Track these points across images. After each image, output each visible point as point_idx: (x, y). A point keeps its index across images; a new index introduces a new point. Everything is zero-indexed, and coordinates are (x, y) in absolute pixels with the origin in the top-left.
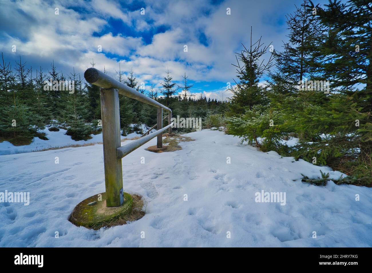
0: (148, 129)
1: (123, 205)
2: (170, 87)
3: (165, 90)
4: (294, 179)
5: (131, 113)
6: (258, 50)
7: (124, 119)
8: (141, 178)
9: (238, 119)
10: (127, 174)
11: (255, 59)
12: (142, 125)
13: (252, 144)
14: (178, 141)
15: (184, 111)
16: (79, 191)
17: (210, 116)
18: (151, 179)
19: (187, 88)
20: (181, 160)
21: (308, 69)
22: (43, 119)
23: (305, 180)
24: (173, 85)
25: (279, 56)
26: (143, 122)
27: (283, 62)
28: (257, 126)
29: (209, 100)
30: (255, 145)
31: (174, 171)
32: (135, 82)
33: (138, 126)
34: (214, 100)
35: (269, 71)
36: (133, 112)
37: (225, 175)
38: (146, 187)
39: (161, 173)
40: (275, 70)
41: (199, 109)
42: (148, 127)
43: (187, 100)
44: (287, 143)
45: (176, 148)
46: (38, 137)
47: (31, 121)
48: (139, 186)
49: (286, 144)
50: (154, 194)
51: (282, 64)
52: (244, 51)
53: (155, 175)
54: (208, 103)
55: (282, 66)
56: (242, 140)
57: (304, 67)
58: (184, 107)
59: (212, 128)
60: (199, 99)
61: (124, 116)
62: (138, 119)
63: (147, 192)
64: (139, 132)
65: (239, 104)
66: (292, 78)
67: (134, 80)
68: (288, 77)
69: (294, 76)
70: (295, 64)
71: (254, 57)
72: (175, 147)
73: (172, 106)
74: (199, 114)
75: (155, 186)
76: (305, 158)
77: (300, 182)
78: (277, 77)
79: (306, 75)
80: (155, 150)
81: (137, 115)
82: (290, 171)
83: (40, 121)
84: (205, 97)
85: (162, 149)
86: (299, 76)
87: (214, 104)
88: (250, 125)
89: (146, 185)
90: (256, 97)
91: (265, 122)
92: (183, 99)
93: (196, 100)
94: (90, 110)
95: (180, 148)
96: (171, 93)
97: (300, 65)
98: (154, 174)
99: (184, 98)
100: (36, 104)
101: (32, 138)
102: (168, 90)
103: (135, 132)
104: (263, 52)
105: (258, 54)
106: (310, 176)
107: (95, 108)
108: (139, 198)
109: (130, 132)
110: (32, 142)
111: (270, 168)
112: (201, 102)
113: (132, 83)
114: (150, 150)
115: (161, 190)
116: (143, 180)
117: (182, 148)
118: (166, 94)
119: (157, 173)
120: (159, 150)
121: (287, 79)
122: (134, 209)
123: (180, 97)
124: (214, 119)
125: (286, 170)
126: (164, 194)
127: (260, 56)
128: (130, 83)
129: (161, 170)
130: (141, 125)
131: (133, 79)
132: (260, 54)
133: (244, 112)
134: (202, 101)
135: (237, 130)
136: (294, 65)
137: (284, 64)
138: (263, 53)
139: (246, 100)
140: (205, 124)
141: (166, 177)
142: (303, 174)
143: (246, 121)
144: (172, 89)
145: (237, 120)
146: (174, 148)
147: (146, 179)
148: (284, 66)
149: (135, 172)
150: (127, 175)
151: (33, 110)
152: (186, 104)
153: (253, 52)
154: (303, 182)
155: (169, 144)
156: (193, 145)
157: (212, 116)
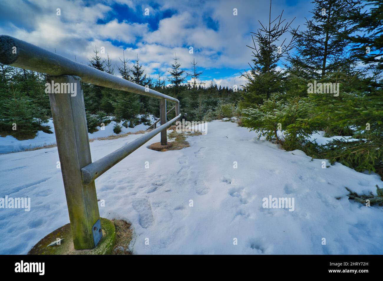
0: (157, 120)
1: (99, 245)
2: (179, 74)
3: (173, 78)
4: (338, 195)
5: (138, 104)
6: (278, 28)
7: (130, 110)
8: (135, 192)
9: (255, 111)
10: (119, 184)
11: (274, 39)
12: (150, 115)
13: (271, 140)
14: (185, 135)
15: (194, 100)
16: (49, 216)
17: (222, 106)
18: (148, 193)
19: (196, 75)
20: (187, 163)
21: (333, 50)
22: (46, 112)
23: (353, 197)
24: (182, 72)
25: (301, 36)
26: (151, 113)
27: (305, 43)
28: (279, 119)
29: (220, 88)
30: (275, 141)
31: (178, 180)
32: (141, 70)
33: (146, 117)
34: (226, 88)
35: (288, 53)
36: (140, 102)
37: (243, 189)
38: (139, 206)
39: (161, 182)
40: (294, 53)
41: (209, 97)
42: (156, 118)
43: (197, 88)
44: (316, 140)
45: (183, 145)
46: (42, 131)
47: (33, 114)
48: (130, 206)
49: (315, 142)
50: (148, 218)
51: (304, 45)
52: (261, 30)
53: (154, 187)
54: (219, 92)
55: (303, 48)
56: (259, 135)
57: (328, 49)
58: (194, 96)
59: (223, 119)
60: (209, 87)
61: (131, 107)
62: (145, 109)
63: (140, 215)
64: (146, 123)
65: (254, 92)
66: (314, 62)
67: (140, 68)
68: (309, 61)
69: (316, 59)
70: (319, 45)
71: (273, 37)
72: (182, 143)
73: (181, 95)
74: (209, 103)
75: (151, 205)
76: (344, 161)
77: (346, 200)
78: (297, 60)
79: (330, 58)
80: (159, 148)
81: (144, 105)
82: (329, 183)
83: (43, 113)
84: (216, 85)
85: (166, 146)
86: (322, 59)
87: (226, 92)
88: (270, 118)
89: (139, 204)
90: (275, 84)
91: (290, 115)
92: (192, 87)
93: (206, 88)
94: (95, 101)
95: (187, 145)
96: (179, 81)
97: (324, 46)
98: (153, 184)
99: (194, 86)
100: (39, 96)
101: (36, 132)
102: (177, 77)
103: (142, 123)
104: (285, 30)
105: (278, 33)
106: (359, 190)
107: (101, 98)
108: (127, 225)
109: (138, 123)
110: (36, 136)
111: (301, 178)
112: (211, 90)
113: (138, 71)
114: (153, 148)
115: (158, 213)
116: (137, 196)
117: (190, 145)
118: (174, 83)
119: (156, 183)
120: (163, 148)
121: (308, 62)
122: (117, 248)
123: (189, 86)
124: (226, 109)
125: (323, 181)
126: (161, 222)
127: (280, 35)
128: (136, 72)
129: (162, 178)
130: (148, 115)
131: (139, 66)
132: (280, 33)
133: (262, 102)
134: (213, 89)
135: (254, 123)
136: (316, 47)
137: (306, 46)
138: (283, 31)
139: (263, 88)
140: (216, 114)
141: (167, 189)
142: (349, 188)
143: (264, 112)
144: (180, 77)
145: (253, 112)
146: (180, 145)
147: (141, 194)
148: (305, 47)
149: (129, 182)
150: (119, 186)
151: (35, 103)
152: (195, 93)
153: (272, 31)
154: (350, 200)
155: (176, 140)
156: (202, 141)
157: (224, 106)
